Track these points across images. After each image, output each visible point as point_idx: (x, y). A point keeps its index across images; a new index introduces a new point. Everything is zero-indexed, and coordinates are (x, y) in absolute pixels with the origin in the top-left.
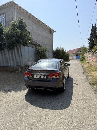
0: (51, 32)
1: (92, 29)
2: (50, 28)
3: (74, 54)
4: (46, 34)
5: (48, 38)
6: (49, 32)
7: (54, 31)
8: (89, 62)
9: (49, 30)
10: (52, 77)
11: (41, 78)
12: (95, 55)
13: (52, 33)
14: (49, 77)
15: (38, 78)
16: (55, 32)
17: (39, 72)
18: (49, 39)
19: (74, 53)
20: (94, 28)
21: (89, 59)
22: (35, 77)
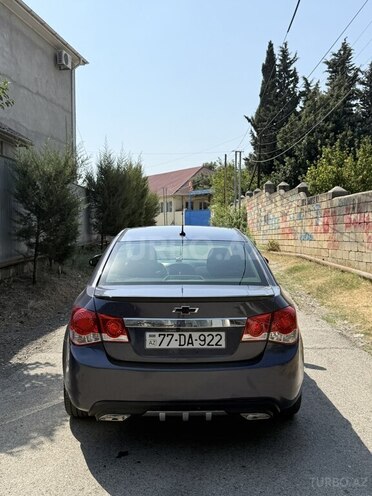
0: (62, 60)
1: (268, 68)
2: (58, 38)
3: (174, 197)
4: (34, 70)
5: (44, 97)
6: (52, 63)
7: (79, 60)
8: (278, 246)
9: (50, 51)
10: (263, 337)
11: (197, 345)
12: (324, 205)
13: (69, 66)
14: (246, 337)
15: (174, 345)
16: (85, 63)
17: (185, 310)
18: (51, 101)
19: (171, 191)
20: (278, 62)
21: (282, 225)
22: (153, 341)
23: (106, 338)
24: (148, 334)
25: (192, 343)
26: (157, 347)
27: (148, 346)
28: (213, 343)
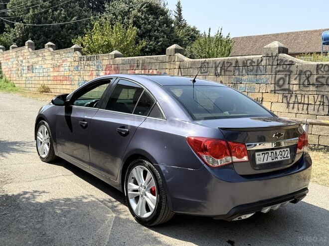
10: (302, 150)
11: (279, 158)
15: (270, 160)
21: (54, 74)
22: (260, 159)
23: (235, 159)
24: (257, 154)
25: (277, 158)
26: (262, 162)
27: (258, 162)
28: (285, 156)
